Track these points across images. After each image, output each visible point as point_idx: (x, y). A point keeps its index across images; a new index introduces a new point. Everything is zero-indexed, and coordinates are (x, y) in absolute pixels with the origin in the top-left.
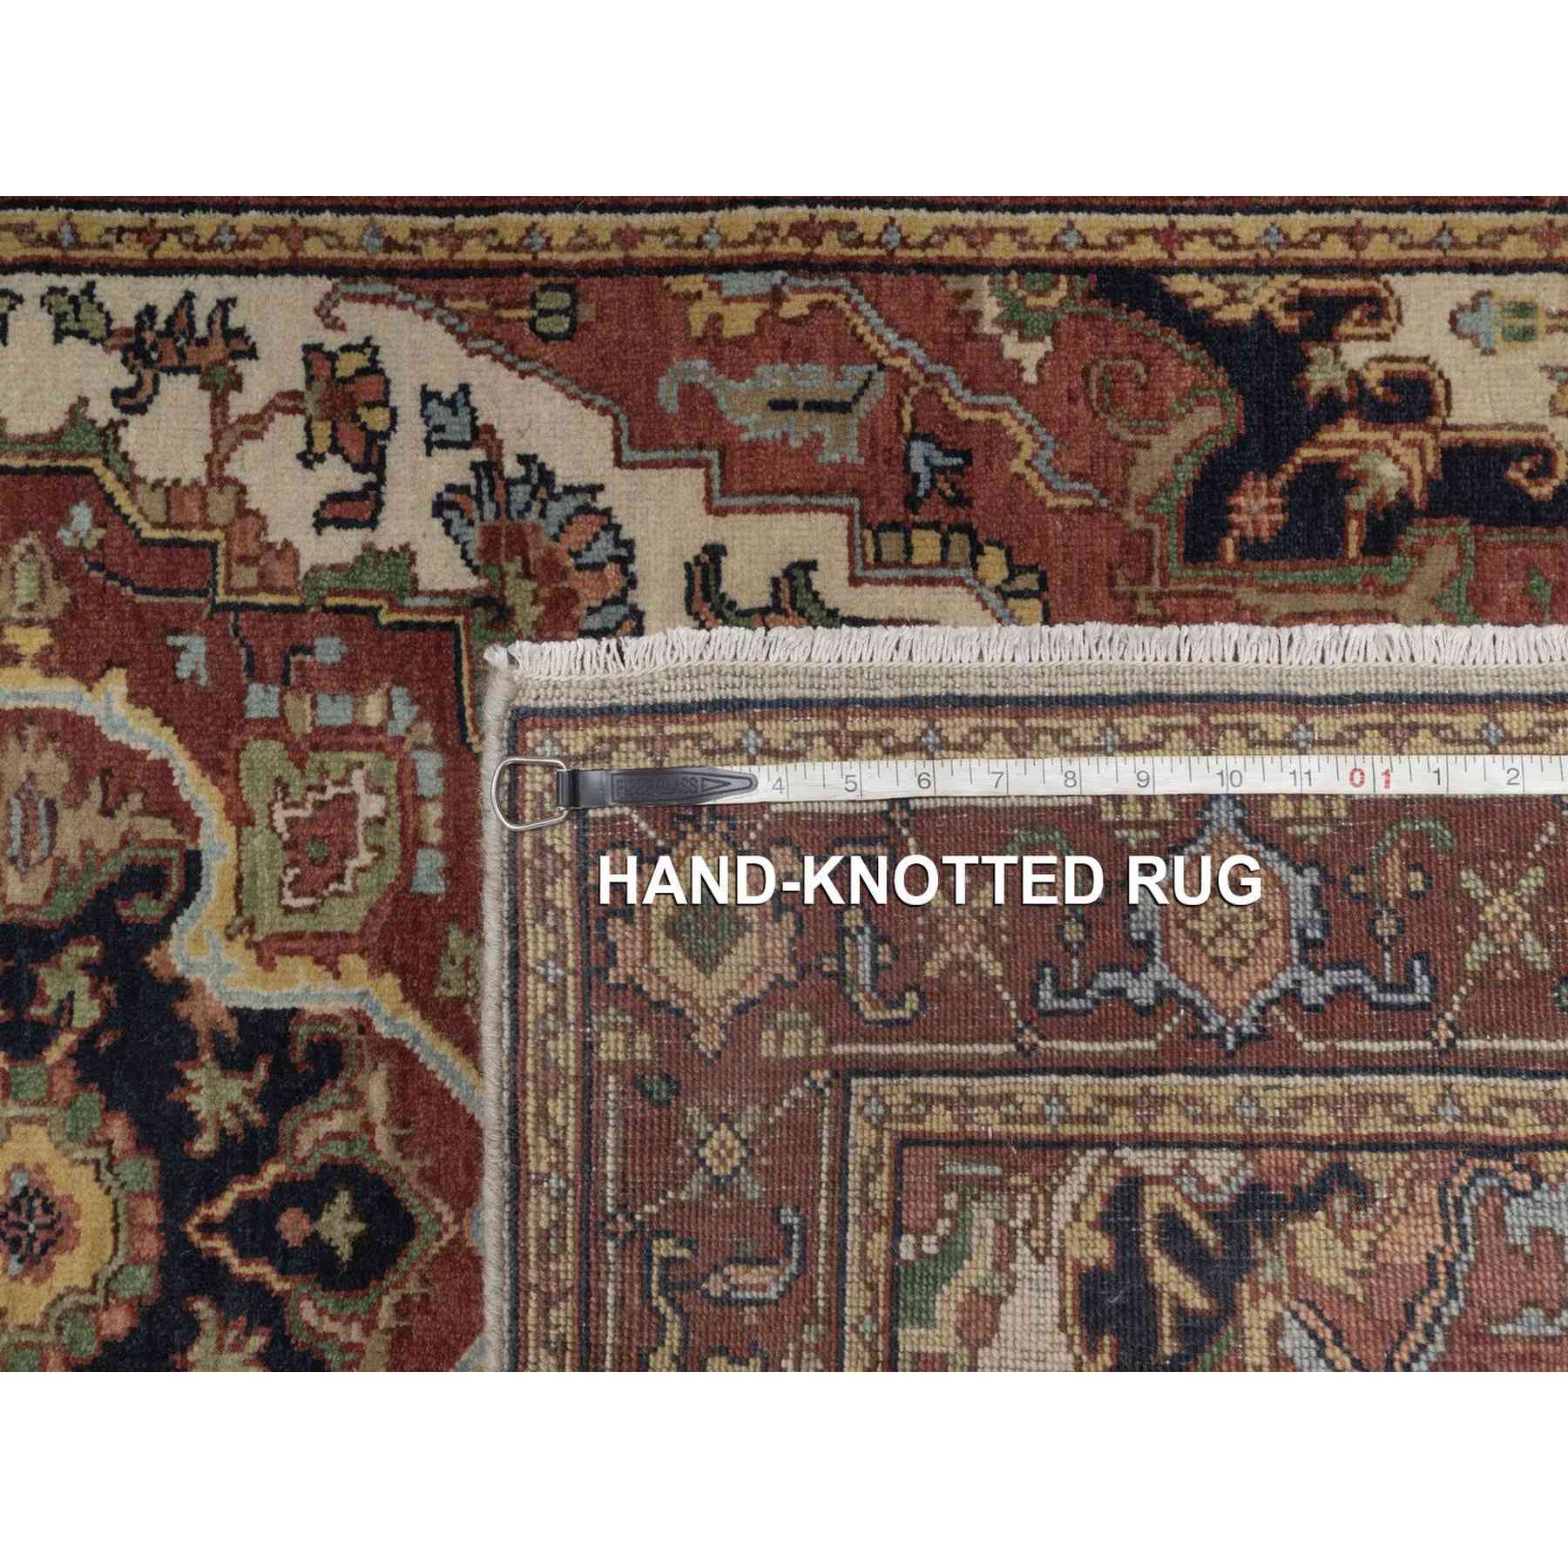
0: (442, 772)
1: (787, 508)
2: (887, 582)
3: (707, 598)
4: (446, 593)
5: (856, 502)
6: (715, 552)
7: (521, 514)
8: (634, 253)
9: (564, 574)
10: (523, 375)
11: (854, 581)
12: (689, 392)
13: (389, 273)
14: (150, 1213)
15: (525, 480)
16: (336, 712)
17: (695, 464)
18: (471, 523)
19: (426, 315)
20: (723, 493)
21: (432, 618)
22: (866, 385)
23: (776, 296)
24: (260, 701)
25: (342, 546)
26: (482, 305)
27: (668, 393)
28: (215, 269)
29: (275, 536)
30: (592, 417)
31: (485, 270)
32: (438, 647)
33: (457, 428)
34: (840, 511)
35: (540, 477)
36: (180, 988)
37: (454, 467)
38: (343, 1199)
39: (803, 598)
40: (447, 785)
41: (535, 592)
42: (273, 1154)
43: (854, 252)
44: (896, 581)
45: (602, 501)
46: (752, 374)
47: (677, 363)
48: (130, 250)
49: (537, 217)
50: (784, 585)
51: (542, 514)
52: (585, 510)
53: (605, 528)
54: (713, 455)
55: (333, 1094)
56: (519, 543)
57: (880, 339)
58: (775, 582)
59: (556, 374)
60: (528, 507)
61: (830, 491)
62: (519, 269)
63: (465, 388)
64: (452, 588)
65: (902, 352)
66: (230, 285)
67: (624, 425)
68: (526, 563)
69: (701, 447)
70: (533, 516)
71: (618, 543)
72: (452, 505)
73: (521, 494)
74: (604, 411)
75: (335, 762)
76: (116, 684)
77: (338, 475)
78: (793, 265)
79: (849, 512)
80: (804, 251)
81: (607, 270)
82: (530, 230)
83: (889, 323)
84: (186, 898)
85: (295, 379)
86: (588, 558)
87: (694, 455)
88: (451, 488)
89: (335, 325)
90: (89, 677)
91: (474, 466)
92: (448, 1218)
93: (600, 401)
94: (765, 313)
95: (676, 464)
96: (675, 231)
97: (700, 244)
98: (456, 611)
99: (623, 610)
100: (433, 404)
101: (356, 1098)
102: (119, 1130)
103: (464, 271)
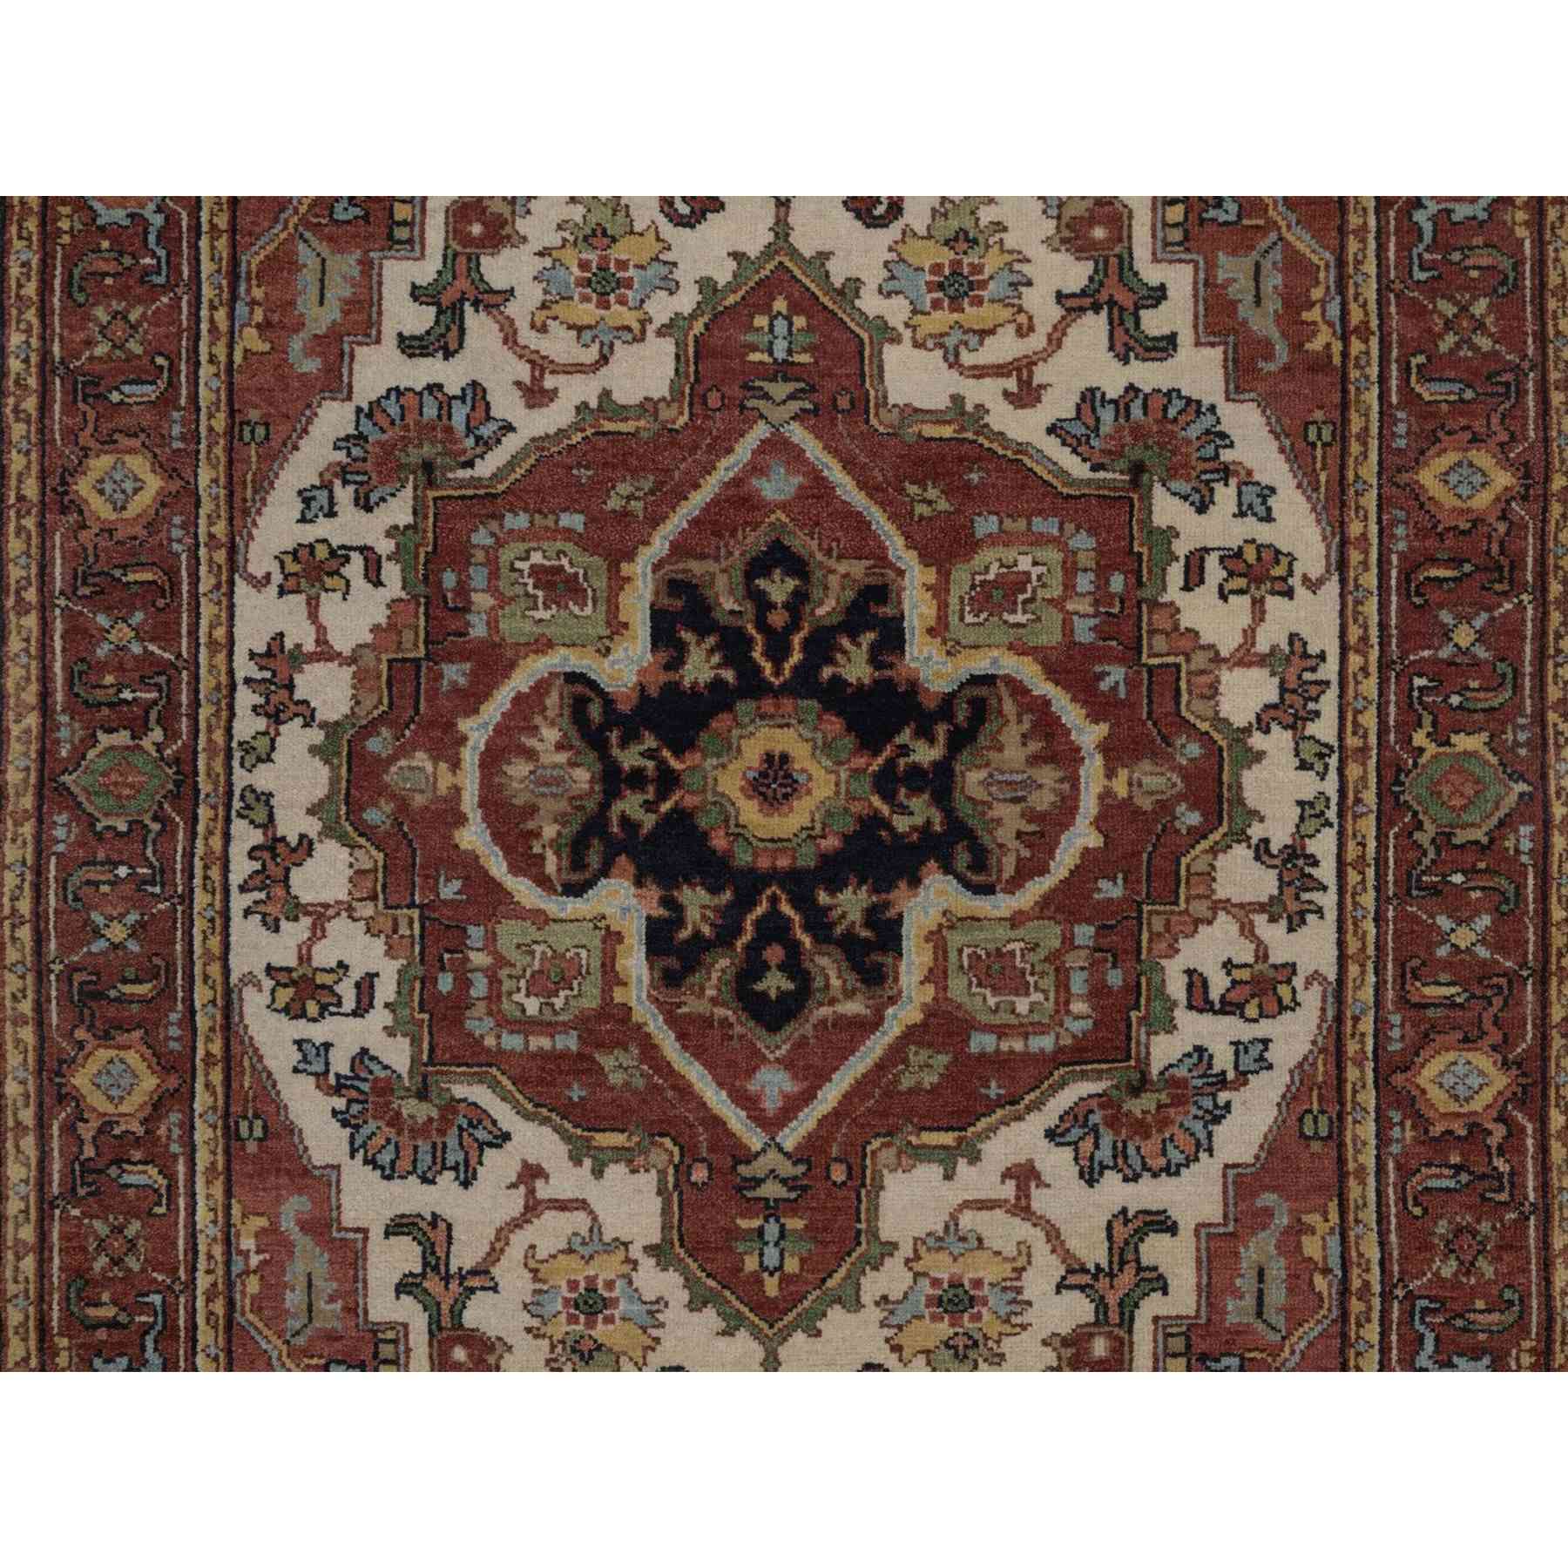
0: (1042, 1050)
1: (1199, 1277)
2: (1155, 1341)
3: (1146, 1224)
4: (1148, 1053)
5: (1203, 1321)
6: (1172, 1229)
7: (1196, 1103)
8: (1351, 1178)
9: (1160, 1131)
10: (1279, 1105)
11: (1156, 1319)
12: (1268, 1213)
13: (1339, 1019)
14: (783, 862)
15: (1216, 1106)
16: (1078, 983)
17: (1225, 1216)
18: (1190, 1071)
19: (1314, 1043)
20: (1208, 1235)
21: (1133, 1045)
22: (1273, 1328)
23: (1326, 1271)
24: (1084, 933)
25: (1177, 987)
26: (1320, 1079)
27: (1268, 1199)
28: (1341, 906)
29: (1183, 943)
30: (1255, 1150)
31: (1341, 1081)
32: (1117, 1048)
33: (1247, 1062)
34: (1198, 1311)
35: (1217, 1115)
36: (915, 882)
37: (1223, 1060)
38: (789, 986)
39: (1146, 1287)
40: (1035, 1054)
41: (1148, 1112)
42: (816, 940)
43: (1353, 1321)
44: (1155, 1348)
45: (1203, 1156)
46: (1279, 1254)
47: (1286, 1205)
48: (1352, 852)
49: (1373, 1115)
50: (1154, 1274)
51: (1196, 1117)
52: (1198, 1145)
53: (1187, 1158)
54: (1231, 1229)
55: (852, 979)
56: (1178, 1101)
57: (1301, 1338)
58: (1155, 1269)
59: (1280, 1125)
60: (1200, 1108)
61: (1209, 1305)
62: (1342, 1104)
63: (1270, 1067)
64: (1152, 1058)
65: (1293, 1352)
66: (1331, 915)
67: (1248, 1170)
68: (1166, 1106)
69: (1236, 1220)
70: (1194, 1111)
71: (1179, 1166)
72: (1200, 1059)
73: (1207, 1103)
74: (1257, 1157)
75: (1048, 983)
76: (1094, 840)
77: (1218, 984)
78: (1345, 1280)
79: (1197, 1317)
80: (1353, 1289)
81: (1341, 1161)
82: (1365, 1110)
83: (1311, 1344)
84: (968, 885)
85: (1277, 957)
86: (1170, 1147)
87: (1231, 1216)
88: (1211, 1057)
89: (1308, 983)
90: (1099, 823)
91: (1224, 1073)
92: (778, 1053)
93: (1263, 1155)
94: (1316, 1264)
95: (1226, 1205)
96: (1365, 1205)
97: (1357, 1221)
98: (1138, 1060)
99: (1138, 1169)
100: (1261, 1047)
101: (849, 994)
102: (831, 843)
103: (1340, 1068)
